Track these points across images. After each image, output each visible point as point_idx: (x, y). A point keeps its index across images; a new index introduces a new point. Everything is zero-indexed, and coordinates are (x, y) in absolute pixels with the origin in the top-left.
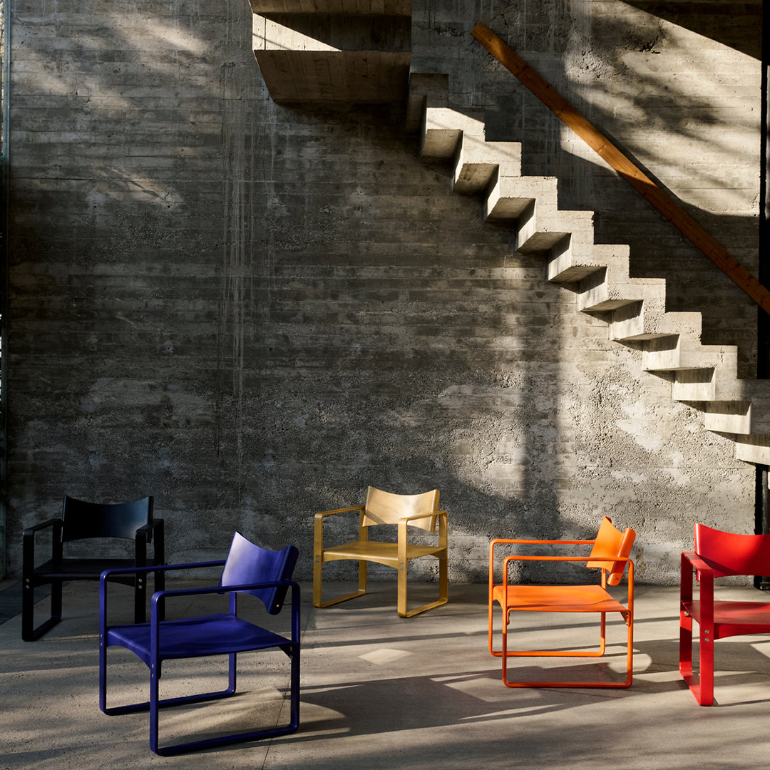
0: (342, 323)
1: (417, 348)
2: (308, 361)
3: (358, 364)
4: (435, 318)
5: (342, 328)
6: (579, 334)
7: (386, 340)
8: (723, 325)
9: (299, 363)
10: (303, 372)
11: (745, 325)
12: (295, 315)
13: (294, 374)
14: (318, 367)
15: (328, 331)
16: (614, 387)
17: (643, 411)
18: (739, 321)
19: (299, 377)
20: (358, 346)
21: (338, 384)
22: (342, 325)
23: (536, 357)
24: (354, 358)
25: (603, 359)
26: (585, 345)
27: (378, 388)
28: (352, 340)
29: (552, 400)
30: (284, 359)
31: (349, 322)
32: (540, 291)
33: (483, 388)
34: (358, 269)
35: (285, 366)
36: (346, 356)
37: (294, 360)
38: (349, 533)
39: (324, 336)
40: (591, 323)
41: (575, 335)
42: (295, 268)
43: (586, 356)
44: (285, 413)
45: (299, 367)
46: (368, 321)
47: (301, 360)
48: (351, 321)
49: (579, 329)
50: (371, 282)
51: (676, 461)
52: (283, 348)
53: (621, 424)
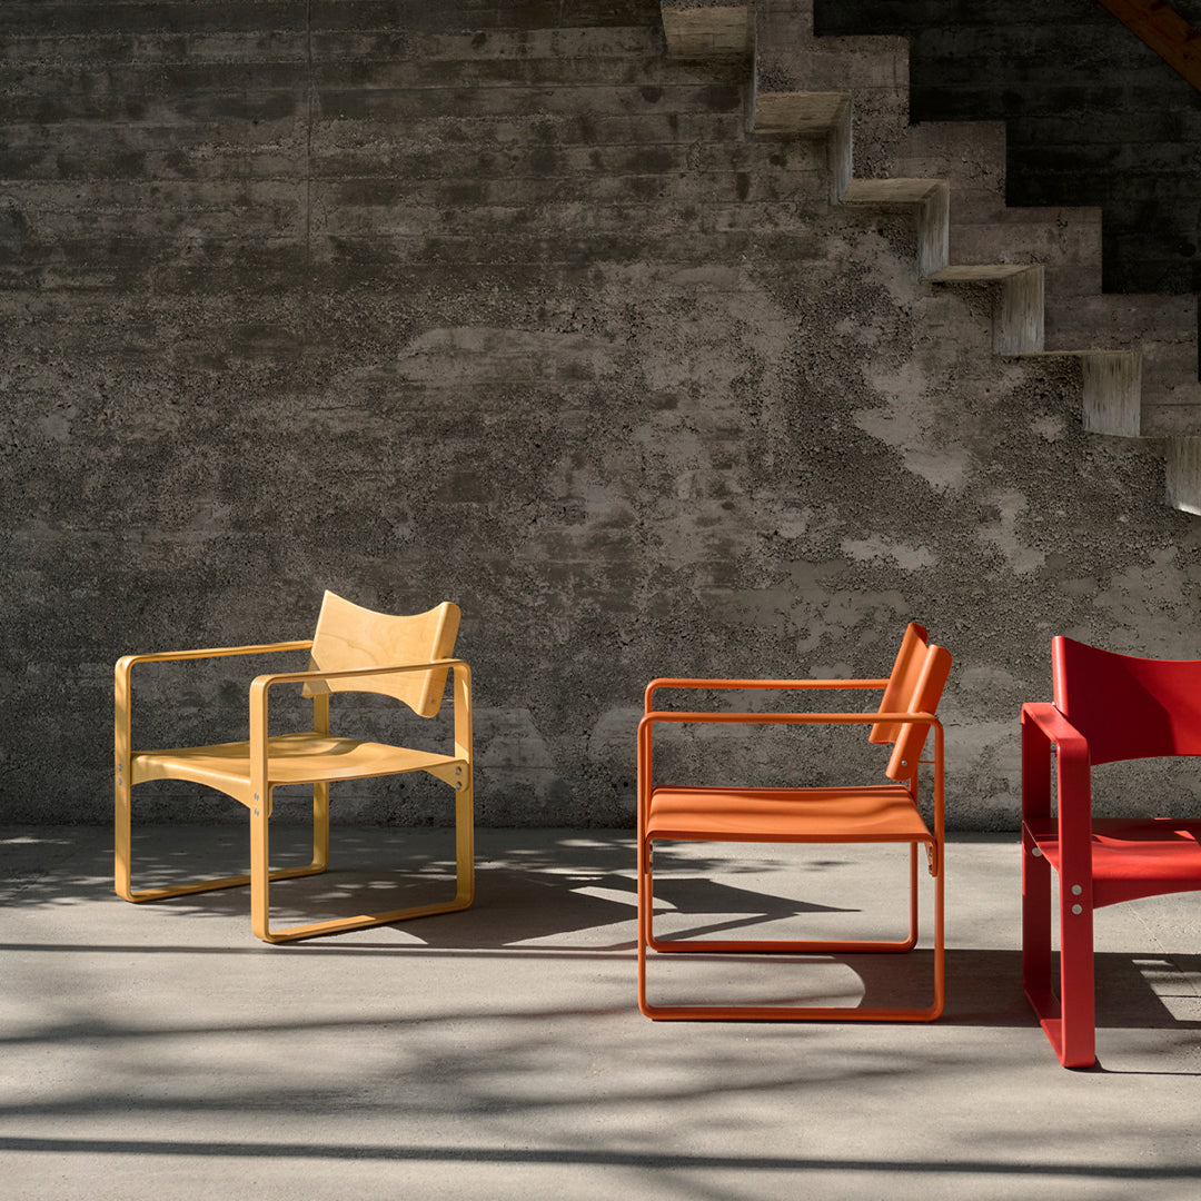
0: (155, 177)
1: (343, 235)
2: (73, 274)
3: (196, 280)
4: (386, 160)
5: (155, 190)
6: (752, 193)
7: (266, 216)
8: (1127, 159)
9: (50, 280)
10: (62, 299)
11: (1184, 159)
12: (37, 160)
13: (39, 305)
14: (97, 289)
15: (119, 197)
16: (846, 326)
17: (920, 384)
18: (1168, 151)
19: (50, 315)
20: (195, 233)
21: (147, 330)
22: (156, 183)
23: (645, 252)
24: (186, 264)
25: (815, 256)
26: (770, 219)
27: (248, 338)
28: (181, 219)
29: (686, 361)
30: (14, 270)
31: (172, 174)
32: (652, 83)
33: (511, 333)
34: (192, 41)
35: (16, 288)
36: (166, 259)
37: (38, 271)
38: (184, 704)
39: (109, 211)
40: (783, 164)
41: (743, 194)
42: (35, 42)
43: (772, 246)
44: (20, 405)
45: (51, 290)
46: (219, 171)
47: (54, 271)
48: (178, 170)
49: (754, 180)
50: (225, 72)
51: (1008, 513)
52: (10, 244)
53: (867, 422)
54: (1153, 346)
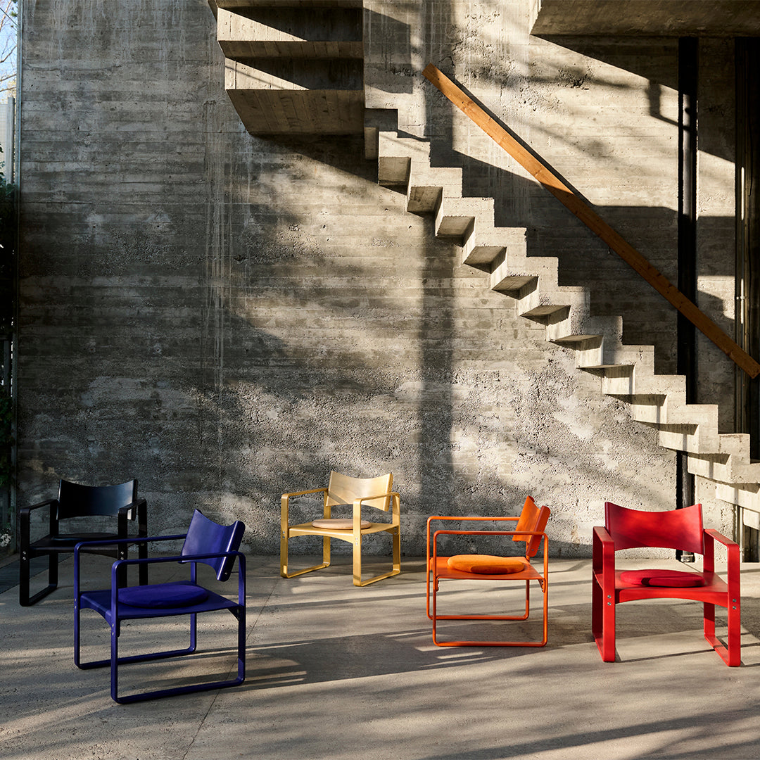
0: (310, 327)
1: (376, 349)
2: (280, 361)
3: (324, 364)
4: (391, 323)
5: (310, 332)
6: (519, 336)
7: (349, 342)
8: (647, 327)
9: (272, 363)
10: (276, 370)
11: (666, 327)
12: (267, 321)
13: (268, 371)
14: (289, 366)
15: (297, 334)
16: (550, 383)
17: (576, 404)
18: (661, 324)
19: (272, 375)
20: (324, 347)
21: (306, 382)
22: (310, 329)
23: (481, 356)
24: (321, 358)
25: (540, 359)
26: (525, 345)
27: (342, 384)
28: (319, 342)
29: (496, 394)
30: (259, 359)
31: (316, 326)
32: (485, 298)
33: (435, 384)
34: (324, 279)
35: (260, 365)
36: (313, 356)
37: (267, 360)
38: (317, 513)
39: (294, 339)
40: (530, 326)
41: (516, 337)
42: (268, 279)
43: (526, 355)
44: (260, 407)
45: (272, 366)
46: (333, 326)
47: (273, 360)
48: (318, 325)
49: (519, 332)
50: (334, 292)
51: (606, 448)
52: (258, 350)
53: (557, 416)
54: (671, 393)
